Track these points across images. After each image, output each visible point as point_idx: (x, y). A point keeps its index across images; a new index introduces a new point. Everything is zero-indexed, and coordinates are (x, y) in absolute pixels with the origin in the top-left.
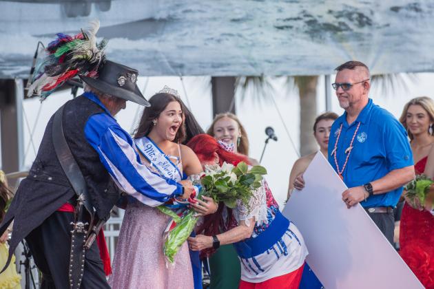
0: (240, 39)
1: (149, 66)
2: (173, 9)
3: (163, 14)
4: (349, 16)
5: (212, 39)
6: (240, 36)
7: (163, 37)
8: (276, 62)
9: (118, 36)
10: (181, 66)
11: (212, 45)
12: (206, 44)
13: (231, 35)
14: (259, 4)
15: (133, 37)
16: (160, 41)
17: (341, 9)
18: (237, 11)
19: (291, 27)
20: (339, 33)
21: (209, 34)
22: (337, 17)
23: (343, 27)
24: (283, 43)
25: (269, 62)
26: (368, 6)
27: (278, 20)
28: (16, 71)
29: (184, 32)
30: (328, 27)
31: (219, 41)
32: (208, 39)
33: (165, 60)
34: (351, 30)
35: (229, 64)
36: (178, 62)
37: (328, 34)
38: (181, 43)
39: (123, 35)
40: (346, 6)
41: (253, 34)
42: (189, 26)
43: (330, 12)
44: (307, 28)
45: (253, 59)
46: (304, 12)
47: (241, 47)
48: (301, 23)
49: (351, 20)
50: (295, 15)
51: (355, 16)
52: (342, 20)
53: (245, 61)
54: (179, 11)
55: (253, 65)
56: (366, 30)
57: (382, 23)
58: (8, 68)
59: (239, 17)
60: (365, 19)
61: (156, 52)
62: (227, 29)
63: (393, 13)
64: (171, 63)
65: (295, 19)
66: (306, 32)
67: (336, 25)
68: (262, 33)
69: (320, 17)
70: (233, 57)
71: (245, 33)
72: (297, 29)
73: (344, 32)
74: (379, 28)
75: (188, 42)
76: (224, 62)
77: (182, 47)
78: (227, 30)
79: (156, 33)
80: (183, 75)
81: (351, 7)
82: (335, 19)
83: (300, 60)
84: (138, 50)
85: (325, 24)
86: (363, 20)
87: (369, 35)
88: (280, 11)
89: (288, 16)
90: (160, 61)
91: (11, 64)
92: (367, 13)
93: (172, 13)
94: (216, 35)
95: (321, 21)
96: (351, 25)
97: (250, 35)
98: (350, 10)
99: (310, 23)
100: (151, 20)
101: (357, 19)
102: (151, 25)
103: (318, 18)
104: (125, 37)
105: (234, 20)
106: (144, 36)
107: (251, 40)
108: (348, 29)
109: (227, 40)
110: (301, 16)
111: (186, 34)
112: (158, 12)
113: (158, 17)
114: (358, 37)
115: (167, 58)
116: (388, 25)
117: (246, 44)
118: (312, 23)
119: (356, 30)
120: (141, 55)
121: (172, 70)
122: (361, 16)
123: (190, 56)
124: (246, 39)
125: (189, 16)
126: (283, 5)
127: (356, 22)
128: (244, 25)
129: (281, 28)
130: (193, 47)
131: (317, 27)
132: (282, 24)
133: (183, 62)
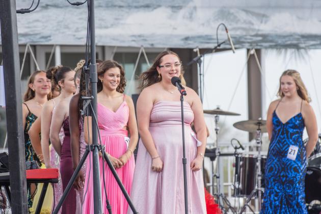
28: (307, 45)
58: (303, 42)
91: (305, 39)
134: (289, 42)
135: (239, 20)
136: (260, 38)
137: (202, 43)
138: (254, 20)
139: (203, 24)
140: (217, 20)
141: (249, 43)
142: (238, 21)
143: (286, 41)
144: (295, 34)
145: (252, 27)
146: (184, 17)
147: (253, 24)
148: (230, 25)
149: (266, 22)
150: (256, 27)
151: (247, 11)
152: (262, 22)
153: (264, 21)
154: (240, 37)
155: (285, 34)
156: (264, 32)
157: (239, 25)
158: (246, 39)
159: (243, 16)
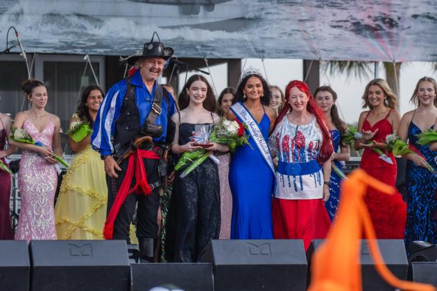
0: (305, 34)
1: (240, 51)
2: (258, 12)
3: (251, 15)
4: (383, 20)
5: (285, 33)
6: (305, 31)
7: (250, 31)
8: (330, 51)
9: (219, 29)
10: (263, 51)
11: (285, 37)
12: (281, 37)
13: (298, 31)
14: (320, 10)
16: (248, 34)
17: (377, 15)
18: (303, 14)
20: (376, 32)
21: (283, 30)
22: (374, 21)
23: (378, 28)
24: (336, 38)
25: (325, 50)
26: (396, 13)
27: (332, 21)
29: (266, 28)
30: (368, 27)
31: (290, 35)
32: (283, 33)
33: (252, 47)
34: (384, 30)
35: (297, 51)
36: (261, 48)
37: (368, 32)
38: (263, 36)
40: (381, 13)
41: (315, 30)
42: (270, 24)
43: (369, 17)
44: (353, 28)
45: (313, 48)
46: (351, 16)
47: (306, 40)
48: (349, 24)
49: (385, 23)
50: (345, 19)
51: (387, 20)
53: (308, 49)
54: (263, 13)
55: (315, 52)
56: (394, 30)
57: (406, 26)
59: (305, 18)
60: (394, 23)
61: (245, 41)
62: (295, 27)
63: (413, 19)
64: (255, 49)
65: (345, 21)
66: (352, 30)
67: (374, 26)
68: (321, 30)
69: (362, 20)
70: (300, 47)
71: (309, 30)
72: (346, 28)
73: (379, 32)
74: (403, 29)
75: (268, 35)
76: (293, 49)
77: (263, 38)
79: (246, 28)
80: (264, 57)
81: (385, 14)
82: (372, 22)
83: (346, 50)
84: (232, 39)
85: (365, 25)
87: (397, 34)
88: (334, 15)
89: (340, 19)
90: (248, 47)
92: (395, 19)
93: (257, 14)
94: (288, 30)
95: (363, 23)
96: (384, 26)
97: (312, 31)
98: (383, 16)
99: (354, 24)
100: (243, 19)
101: (388, 22)
102: (242, 22)
103: (361, 21)
104: (223, 30)
105: (301, 21)
106: (238, 29)
107: (313, 35)
108: (381, 29)
109: (296, 34)
110: (349, 19)
111: (267, 29)
112: (247, 13)
113: (247, 17)
114: (389, 35)
115: (253, 45)
116: (409, 27)
117: (309, 37)
120: (235, 43)
121: (256, 54)
122: (391, 20)
123: (269, 45)
124: (310, 34)
125: (269, 17)
126: (335, 10)
127: (388, 25)
128: (308, 24)
129: (335, 27)
130: (272, 38)
131: (360, 27)
132: (335, 24)
133: (265, 49)
134: (126, 49)
135: (71, 24)
136: (94, 44)
137: (30, 47)
138: (87, 24)
139: (31, 28)
140: (46, 23)
141: (82, 48)
142: (69, 25)
143: (123, 47)
144: (133, 39)
145: (85, 31)
146: (9, 20)
147: (85, 28)
148: (61, 29)
149: (100, 28)
150: (90, 32)
151: (79, 15)
152: (96, 27)
153: (98, 26)
154: (72, 43)
155: (122, 41)
156: (98, 37)
157: (71, 29)
158: (79, 44)
159: (75, 20)
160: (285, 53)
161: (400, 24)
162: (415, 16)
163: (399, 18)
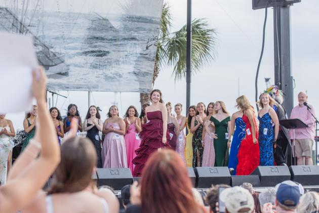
3: (64, 72)
4: (116, 74)
10: (68, 88)
13: (82, 79)
15: (55, 79)
19: (99, 77)
31: (79, 81)
35: (81, 88)
37: (110, 79)
39: (52, 78)
43: (111, 73)
44: (105, 77)
52: (115, 75)
56: (121, 79)
71: (87, 79)
78: (82, 77)
86: (120, 76)
94: (78, 79)
95: (108, 75)
96: (117, 77)
100: (60, 74)
106: (58, 78)
114: (119, 81)
118: (106, 76)
119: (118, 79)
122: (120, 74)
126: (98, 70)
160: (77, 88)
161: (123, 76)
162: (129, 73)
163: (123, 74)
